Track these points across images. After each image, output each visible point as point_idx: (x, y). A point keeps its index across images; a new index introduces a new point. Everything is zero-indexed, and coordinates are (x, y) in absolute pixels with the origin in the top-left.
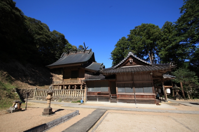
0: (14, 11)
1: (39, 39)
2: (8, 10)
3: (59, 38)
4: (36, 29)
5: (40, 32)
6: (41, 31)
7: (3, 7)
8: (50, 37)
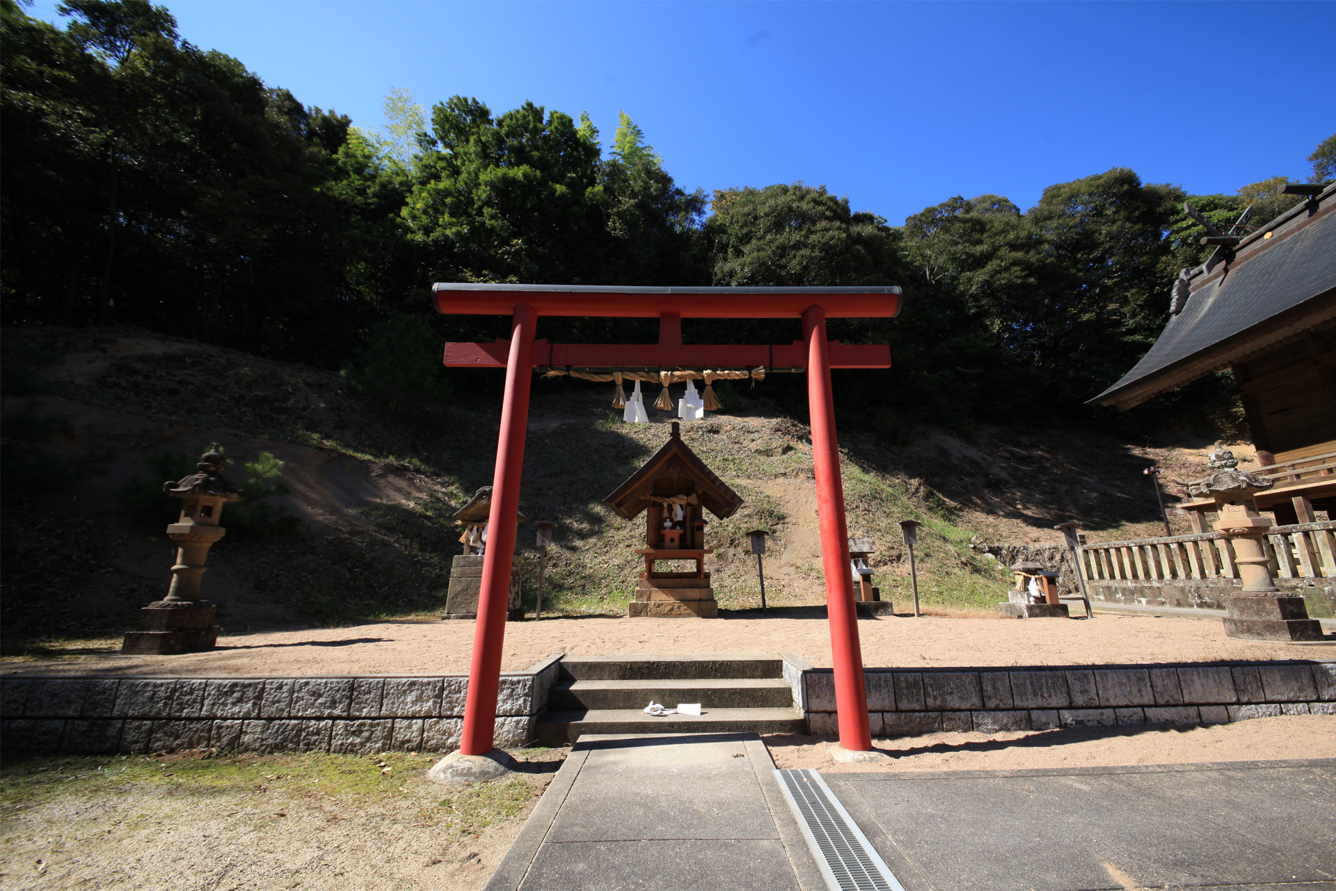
0: (855, 229)
1: (988, 288)
2: (839, 239)
3: (1098, 212)
4: (952, 249)
5: (979, 248)
6: (980, 242)
7: (823, 241)
8: (1040, 242)
